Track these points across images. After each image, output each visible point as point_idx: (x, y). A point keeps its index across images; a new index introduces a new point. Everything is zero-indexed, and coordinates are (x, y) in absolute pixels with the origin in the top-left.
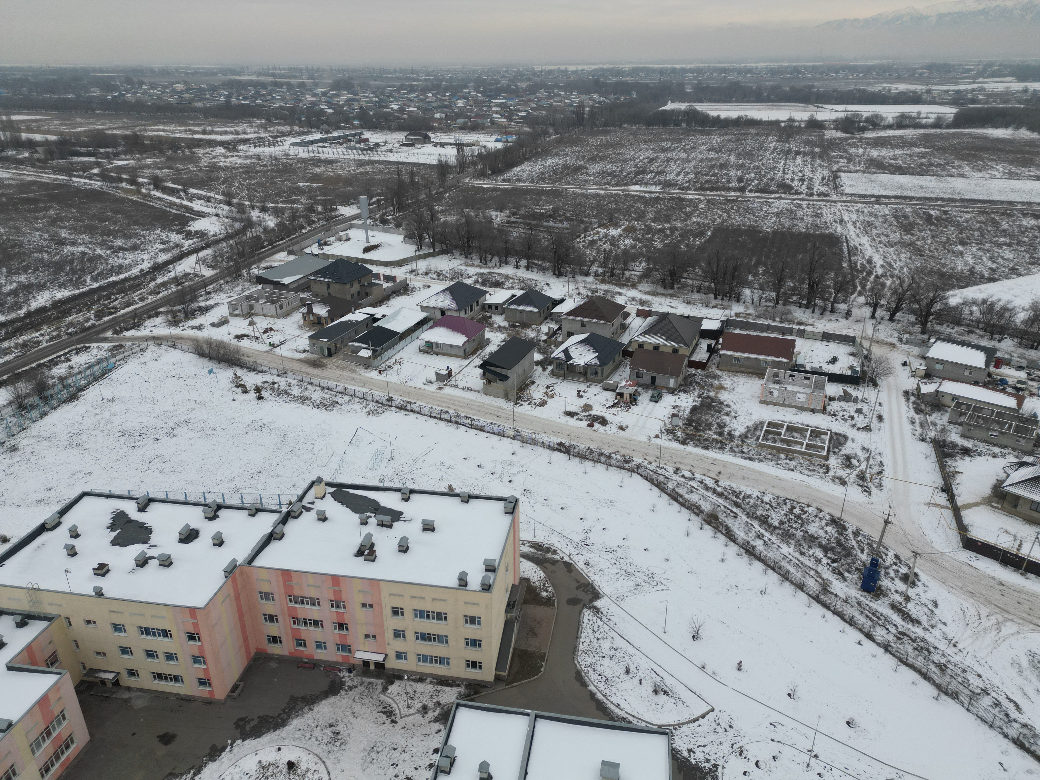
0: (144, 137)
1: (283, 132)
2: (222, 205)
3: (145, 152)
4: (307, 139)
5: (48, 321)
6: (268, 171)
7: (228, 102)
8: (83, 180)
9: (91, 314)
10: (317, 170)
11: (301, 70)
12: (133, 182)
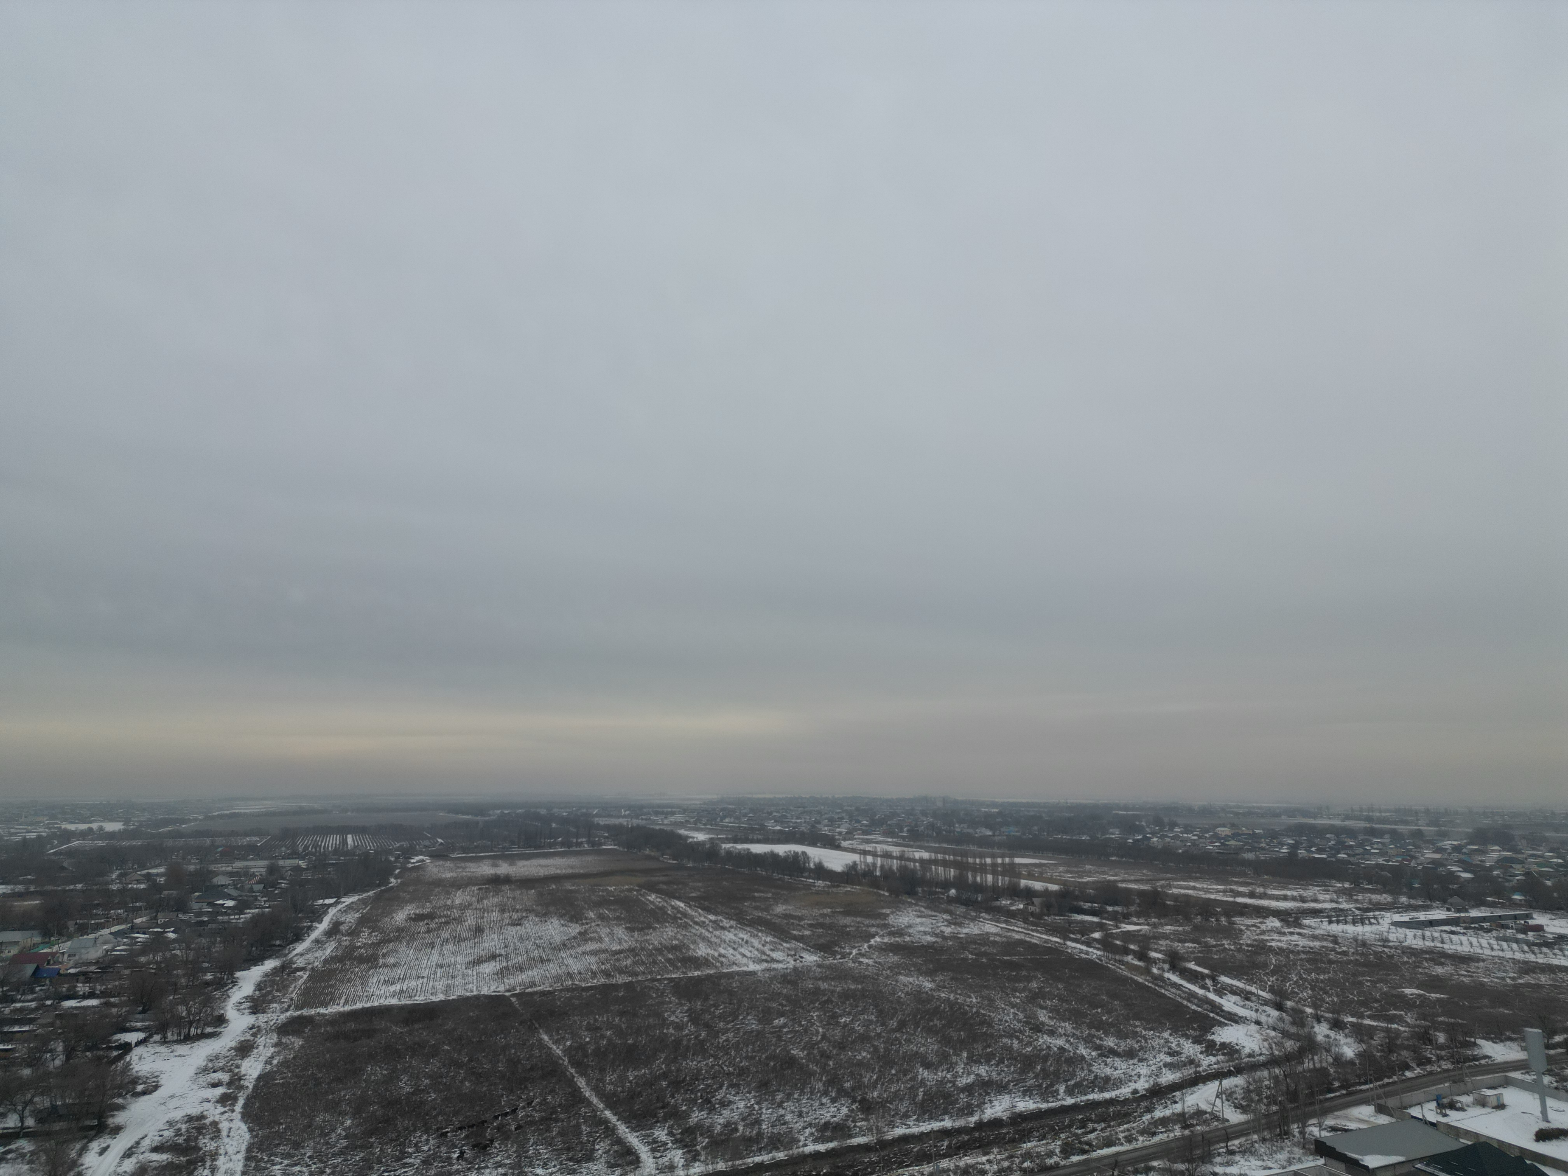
0: (1167, 895)
1: (1378, 904)
2: (1267, 1008)
3: (1165, 916)
4: (1422, 918)
5: (1000, 1142)
6: (1350, 962)
7: (1293, 854)
8: (1079, 946)
9: (1056, 1146)
10: (1439, 970)
11: (1416, 813)
12: (1142, 955)
